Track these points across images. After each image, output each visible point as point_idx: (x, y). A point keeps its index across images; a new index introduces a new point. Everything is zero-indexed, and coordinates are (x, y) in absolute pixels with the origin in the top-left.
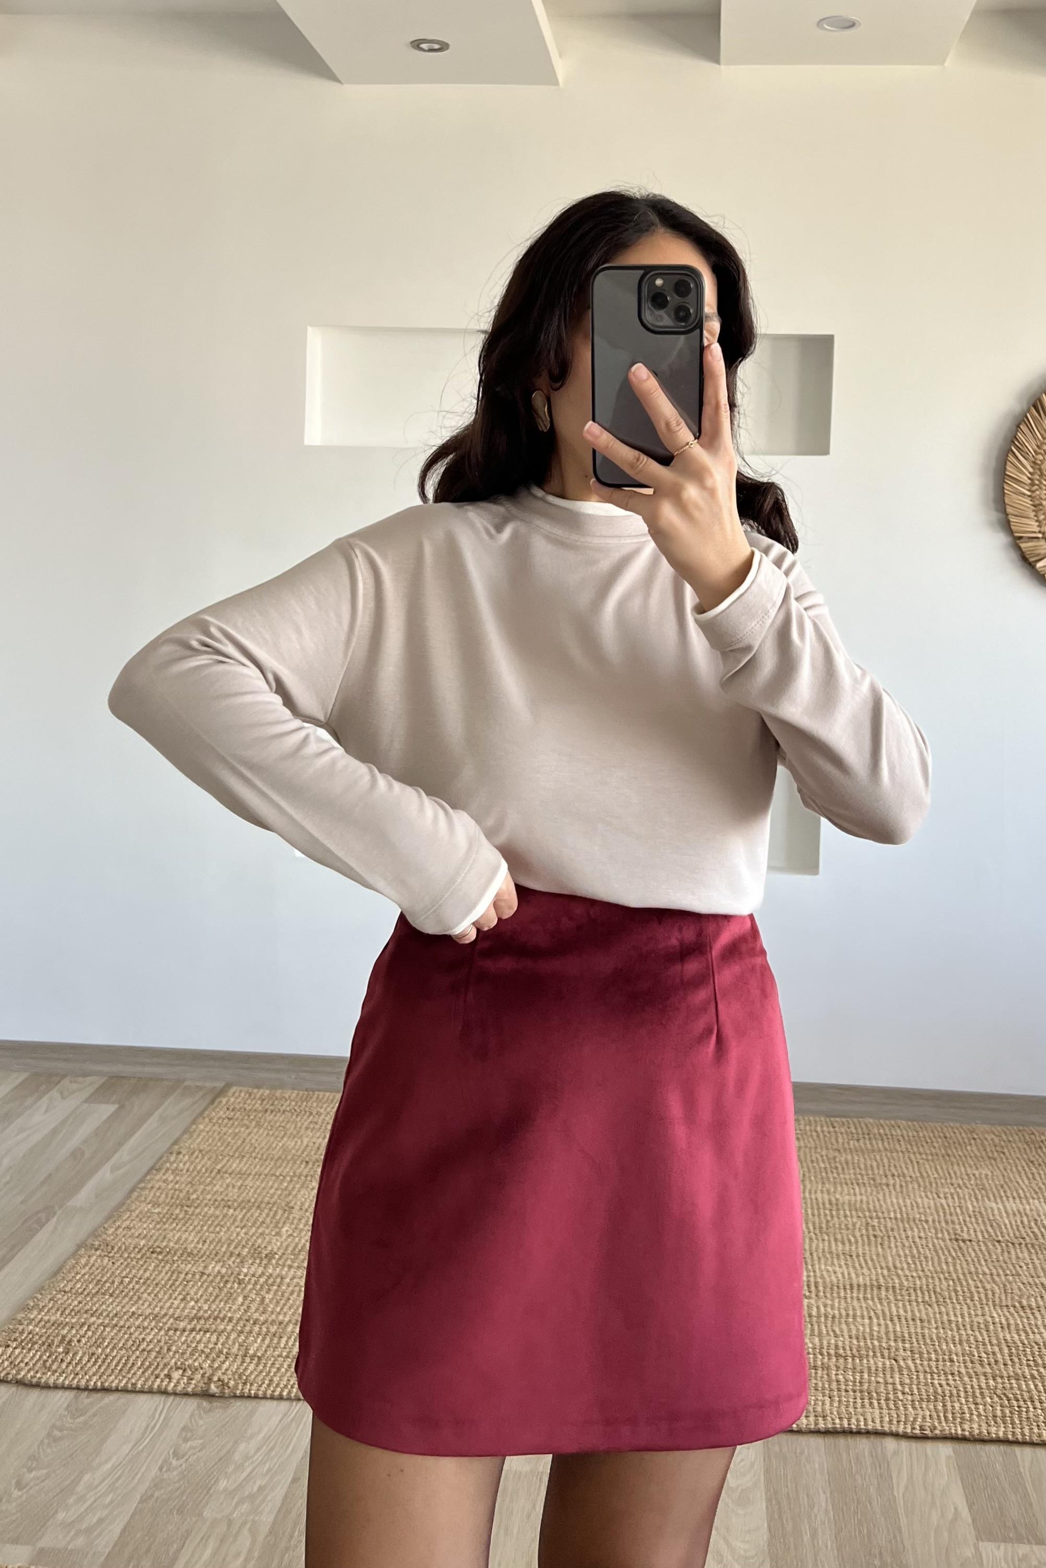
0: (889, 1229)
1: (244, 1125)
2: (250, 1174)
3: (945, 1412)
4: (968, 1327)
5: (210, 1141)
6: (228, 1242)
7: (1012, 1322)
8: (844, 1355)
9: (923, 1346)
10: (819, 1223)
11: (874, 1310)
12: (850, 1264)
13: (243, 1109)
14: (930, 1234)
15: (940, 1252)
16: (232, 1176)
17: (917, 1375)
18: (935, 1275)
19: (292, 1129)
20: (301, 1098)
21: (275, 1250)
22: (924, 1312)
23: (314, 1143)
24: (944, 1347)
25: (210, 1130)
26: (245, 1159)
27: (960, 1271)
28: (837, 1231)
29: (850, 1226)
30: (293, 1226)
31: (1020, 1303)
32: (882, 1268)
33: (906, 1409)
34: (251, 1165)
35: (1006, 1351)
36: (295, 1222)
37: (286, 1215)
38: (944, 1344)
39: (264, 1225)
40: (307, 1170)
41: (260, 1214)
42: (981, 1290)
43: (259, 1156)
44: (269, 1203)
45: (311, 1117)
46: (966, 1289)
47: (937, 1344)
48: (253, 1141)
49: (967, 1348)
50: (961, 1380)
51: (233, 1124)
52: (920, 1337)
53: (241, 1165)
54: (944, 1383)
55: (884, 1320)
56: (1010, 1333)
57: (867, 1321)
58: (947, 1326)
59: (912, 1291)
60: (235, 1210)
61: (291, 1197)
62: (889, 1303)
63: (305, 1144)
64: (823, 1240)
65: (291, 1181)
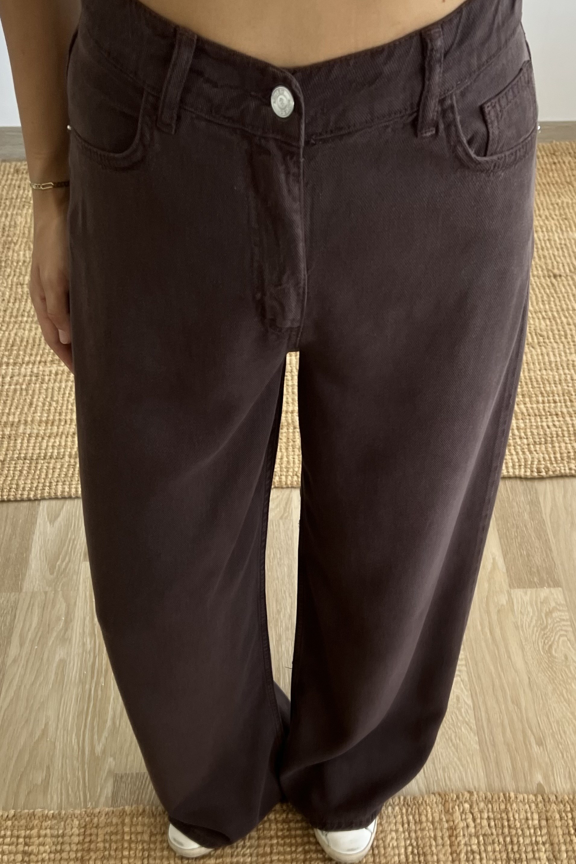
3: (555, 453)
4: (565, 365)
9: (531, 389)
17: (530, 419)
24: (548, 389)
27: (554, 309)
33: (524, 453)
46: (560, 328)
47: (542, 386)
49: (566, 387)
50: (565, 421)
52: (528, 381)
54: (551, 424)
58: (548, 367)
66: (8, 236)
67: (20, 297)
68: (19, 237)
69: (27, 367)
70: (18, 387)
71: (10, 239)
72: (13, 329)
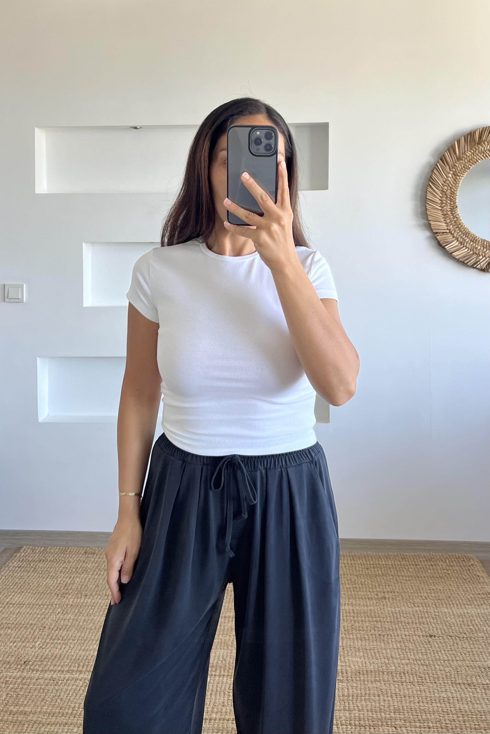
0: (387, 629)
1: (27, 571)
2: (24, 604)
5: (6, 583)
6: (4, 653)
7: (463, 695)
8: (364, 725)
10: (348, 627)
11: (381, 690)
12: (366, 655)
13: (27, 561)
14: (411, 632)
15: (418, 644)
16: (15, 606)
18: (415, 662)
19: (53, 573)
20: (61, 552)
21: (30, 659)
22: (410, 691)
23: (64, 581)
25: (7, 575)
26: (23, 594)
28: (358, 632)
29: (365, 628)
30: (44, 641)
31: (467, 681)
32: (385, 659)
34: (26, 598)
35: (461, 719)
36: (45, 637)
37: (41, 632)
38: (424, 714)
39: (27, 640)
40: (57, 600)
41: (26, 633)
42: (443, 672)
43: (32, 591)
44: (31, 624)
45: (65, 564)
48: (30, 581)
51: (21, 570)
53: (20, 598)
55: (387, 697)
56: (463, 704)
57: (377, 698)
59: (402, 675)
60: (12, 631)
61: (45, 620)
62: (390, 684)
63: (59, 582)
64: (350, 639)
65: (47, 608)
66: (67, 589)
67: (61, 626)
68: (73, 591)
69: (50, 673)
70: (39, 686)
71: (67, 591)
72: (49, 648)
